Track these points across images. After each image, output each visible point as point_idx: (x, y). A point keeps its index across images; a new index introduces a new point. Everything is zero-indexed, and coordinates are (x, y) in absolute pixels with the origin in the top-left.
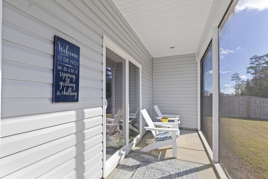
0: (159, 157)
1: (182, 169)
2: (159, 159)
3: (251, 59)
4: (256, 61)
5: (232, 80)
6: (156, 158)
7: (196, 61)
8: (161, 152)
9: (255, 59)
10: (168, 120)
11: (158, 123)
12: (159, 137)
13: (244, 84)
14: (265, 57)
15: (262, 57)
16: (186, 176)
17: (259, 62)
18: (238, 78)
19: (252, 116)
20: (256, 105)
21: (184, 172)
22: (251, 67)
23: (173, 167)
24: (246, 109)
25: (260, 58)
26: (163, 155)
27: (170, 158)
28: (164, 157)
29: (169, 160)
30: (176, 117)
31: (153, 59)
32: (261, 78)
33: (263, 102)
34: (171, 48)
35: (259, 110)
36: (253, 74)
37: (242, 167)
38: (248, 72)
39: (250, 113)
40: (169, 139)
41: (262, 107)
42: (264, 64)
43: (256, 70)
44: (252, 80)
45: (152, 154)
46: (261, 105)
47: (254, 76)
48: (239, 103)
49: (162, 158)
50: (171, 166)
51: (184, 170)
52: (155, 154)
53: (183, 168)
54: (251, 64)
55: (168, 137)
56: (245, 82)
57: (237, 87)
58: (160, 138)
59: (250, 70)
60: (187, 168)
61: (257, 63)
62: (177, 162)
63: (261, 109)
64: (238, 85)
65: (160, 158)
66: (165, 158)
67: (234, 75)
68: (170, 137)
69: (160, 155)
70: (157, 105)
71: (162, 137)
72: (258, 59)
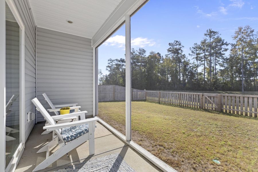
0: (72, 164)
1: (110, 165)
2: (74, 168)
3: (109, 60)
4: (111, 62)
6: (70, 169)
7: (92, 47)
8: (71, 156)
10: (70, 110)
11: (57, 117)
12: (69, 136)
13: (104, 78)
14: (115, 61)
15: (114, 60)
16: (118, 171)
17: (112, 63)
19: (116, 99)
20: (118, 91)
21: (113, 167)
22: (109, 66)
23: (99, 168)
24: (113, 95)
25: (113, 61)
26: (76, 159)
27: (87, 158)
28: (79, 161)
29: (88, 162)
30: (72, 106)
31: (35, 28)
32: (113, 74)
33: (122, 89)
34: (69, 22)
35: (120, 95)
36: (109, 71)
37: (142, 137)
38: (107, 69)
39: (115, 97)
40: (84, 133)
42: (115, 65)
43: (111, 69)
44: (109, 75)
45: (58, 165)
46: (121, 91)
47: (110, 72)
48: (109, 90)
49: (77, 163)
50: (96, 169)
51: (112, 164)
52: (64, 164)
53: (110, 163)
54: (108, 64)
55: (83, 131)
56: (105, 76)
58: (71, 136)
59: (108, 68)
60: (113, 160)
61: (112, 64)
62: (99, 159)
64: (101, 78)
65: (76, 165)
66: (81, 162)
68: (86, 130)
69: (72, 161)
70: (45, 93)
71: (75, 135)
72: (112, 61)
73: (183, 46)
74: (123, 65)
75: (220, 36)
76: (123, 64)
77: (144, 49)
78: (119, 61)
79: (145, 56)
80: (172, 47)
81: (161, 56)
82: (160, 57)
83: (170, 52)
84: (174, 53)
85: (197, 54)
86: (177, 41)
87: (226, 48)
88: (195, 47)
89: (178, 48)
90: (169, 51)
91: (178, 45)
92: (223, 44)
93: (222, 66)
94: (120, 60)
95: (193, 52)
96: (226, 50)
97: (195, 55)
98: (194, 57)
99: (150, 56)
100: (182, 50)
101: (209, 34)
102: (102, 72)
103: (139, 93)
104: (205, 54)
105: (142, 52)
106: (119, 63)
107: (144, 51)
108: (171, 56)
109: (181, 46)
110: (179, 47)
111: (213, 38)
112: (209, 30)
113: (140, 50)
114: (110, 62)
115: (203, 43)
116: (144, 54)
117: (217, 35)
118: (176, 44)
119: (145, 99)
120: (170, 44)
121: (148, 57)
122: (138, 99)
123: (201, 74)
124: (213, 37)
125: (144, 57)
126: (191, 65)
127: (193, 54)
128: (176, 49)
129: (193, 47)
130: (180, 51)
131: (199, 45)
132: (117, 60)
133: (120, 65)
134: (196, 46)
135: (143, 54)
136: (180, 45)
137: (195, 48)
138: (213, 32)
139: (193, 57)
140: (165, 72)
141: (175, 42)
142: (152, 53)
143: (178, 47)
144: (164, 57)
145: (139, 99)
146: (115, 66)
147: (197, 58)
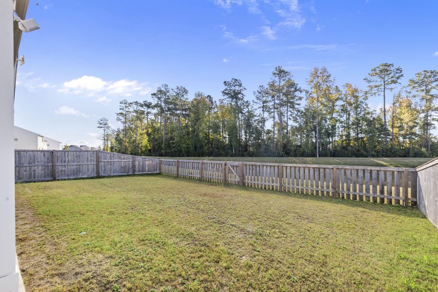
3: (121, 103)
4: (126, 107)
5: (99, 127)
9: (125, 105)
13: (114, 135)
15: (131, 103)
17: (129, 109)
18: (107, 126)
20: (106, 160)
22: (121, 114)
24: (95, 167)
32: (131, 128)
36: (123, 123)
38: (118, 119)
39: (100, 170)
41: (112, 163)
42: (133, 112)
43: (126, 118)
44: (123, 130)
47: (124, 125)
54: (121, 109)
56: (116, 132)
57: (106, 138)
59: (121, 117)
61: (127, 110)
63: (111, 164)
64: (107, 135)
67: (101, 120)
72: (127, 105)
73: (244, 88)
74: (148, 113)
75: (292, 79)
76: (149, 110)
77: (184, 88)
78: (142, 106)
79: (187, 99)
80: (228, 89)
81: (213, 100)
82: (212, 102)
83: (226, 96)
84: (232, 97)
85: (264, 102)
86: (236, 80)
87: (301, 96)
88: (260, 91)
89: (238, 91)
90: (224, 93)
91: (237, 85)
92: (296, 90)
93: (295, 120)
94: (142, 103)
95: (258, 98)
96: (300, 99)
97: (261, 103)
98: (260, 106)
99: (195, 100)
100: (243, 94)
101: (278, 74)
102: (110, 125)
103: (147, 163)
104: (275, 103)
105: (181, 93)
106: (142, 109)
107: (186, 92)
108: (227, 101)
109: (242, 88)
110: (239, 89)
111: (284, 80)
112: (278, 68)
113: (178, 88)
114: (124, 105)
115: (272, 85)
116: (185, 96)
117: (288, 77)
118: (234, 83)
119: (158, 172)
120: (225, 82)
121: (192, 102)
122: (146, 173)
123: (269, 132)
124: (284, 78)
125: (184, 102)
126: (256, 118)
127: (258, 101)
128: (234, 91)
129: (258, 91)
130: (240, 96)
131: (267, 89)
132: (136, 103)
133: (143, 113)
134: (262, 89)
135: (183, 96)
136: (240, 85)
137: (260, 93)
138: (283, 71)
139: (258, 105)
140: (218, 127)
141: (234, 81)
142: (199, 95)
143: (237, 88)
144: (218, 103)
145: (148, 173)
146: (134, 114)
147: (263, 107)
